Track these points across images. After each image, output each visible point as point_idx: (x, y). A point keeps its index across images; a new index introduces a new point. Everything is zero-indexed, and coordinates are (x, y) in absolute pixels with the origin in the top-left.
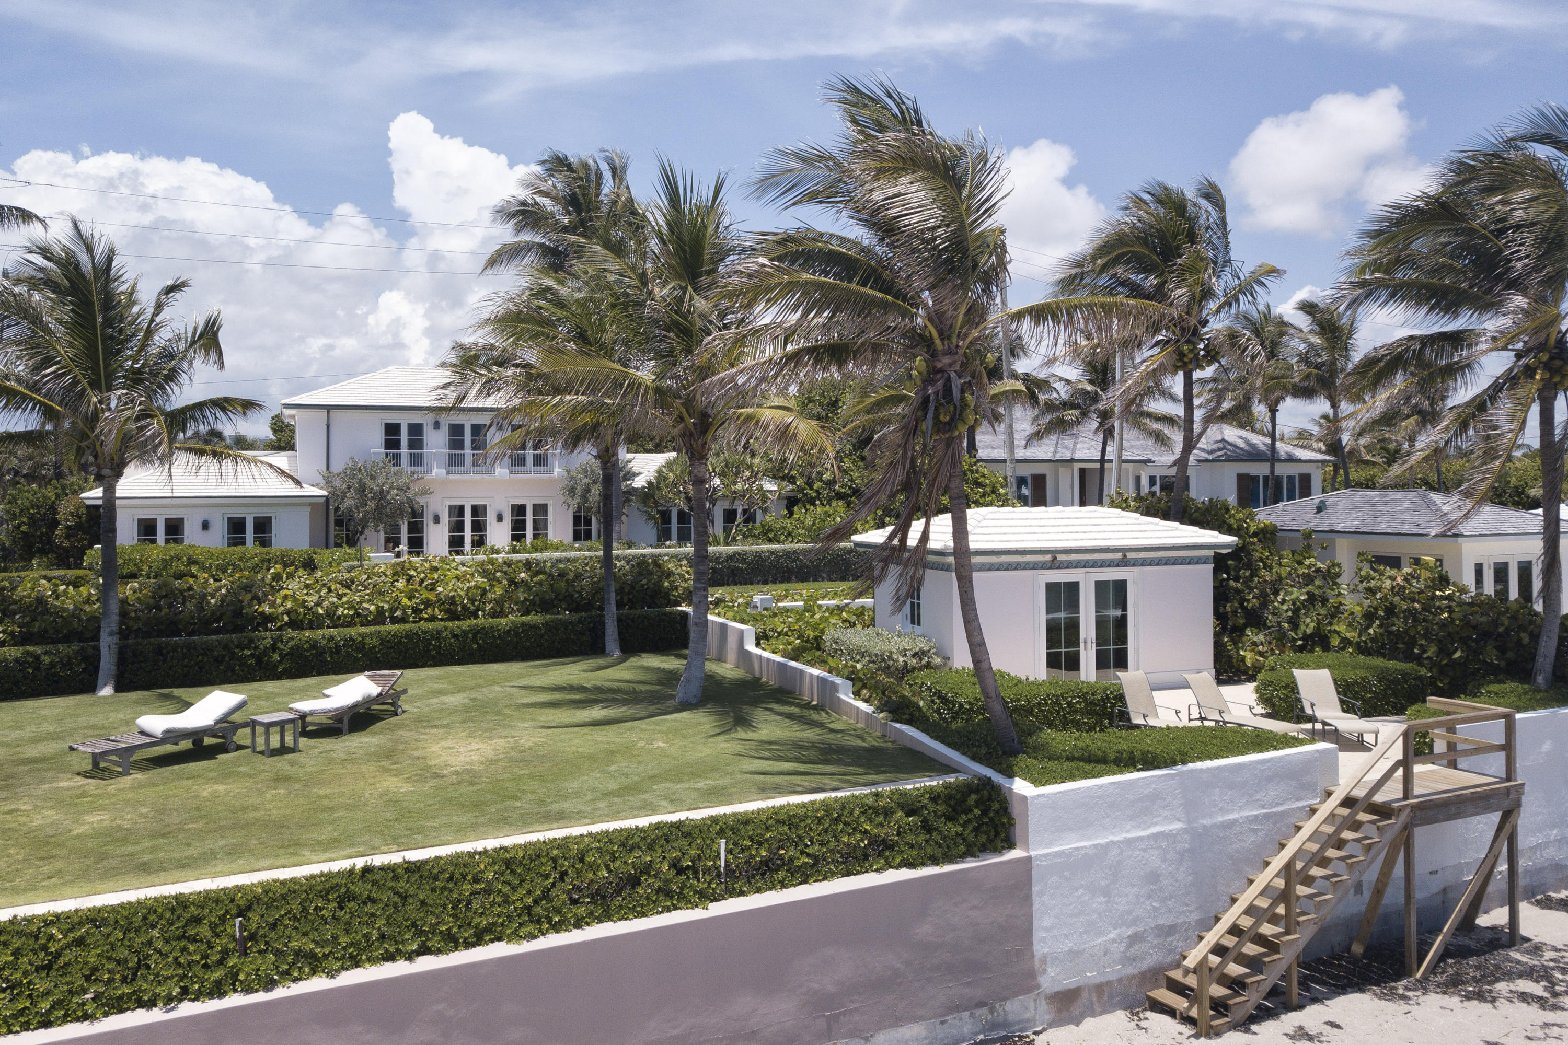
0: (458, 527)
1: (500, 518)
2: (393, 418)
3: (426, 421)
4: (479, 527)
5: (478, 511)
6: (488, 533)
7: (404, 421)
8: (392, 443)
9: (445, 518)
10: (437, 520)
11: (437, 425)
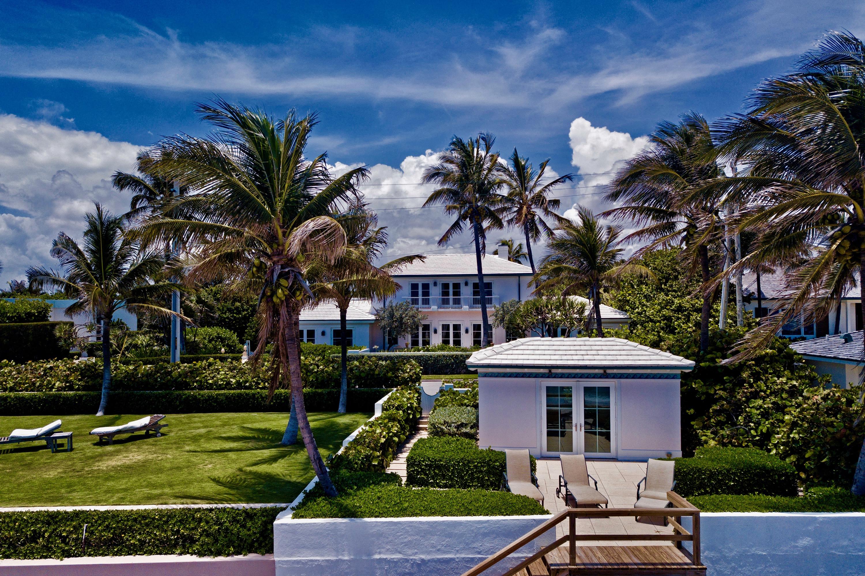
0: (446, 335)
1: (467, 331)
2: (415, 281)
3: (430, 281)
4: (457, 335)
5: (457, 327)
6: (461, 339)
7: (420, 282)
8: (414, 294)
9: (440, 331)
10: (435, 332)
11: (435, 284)
